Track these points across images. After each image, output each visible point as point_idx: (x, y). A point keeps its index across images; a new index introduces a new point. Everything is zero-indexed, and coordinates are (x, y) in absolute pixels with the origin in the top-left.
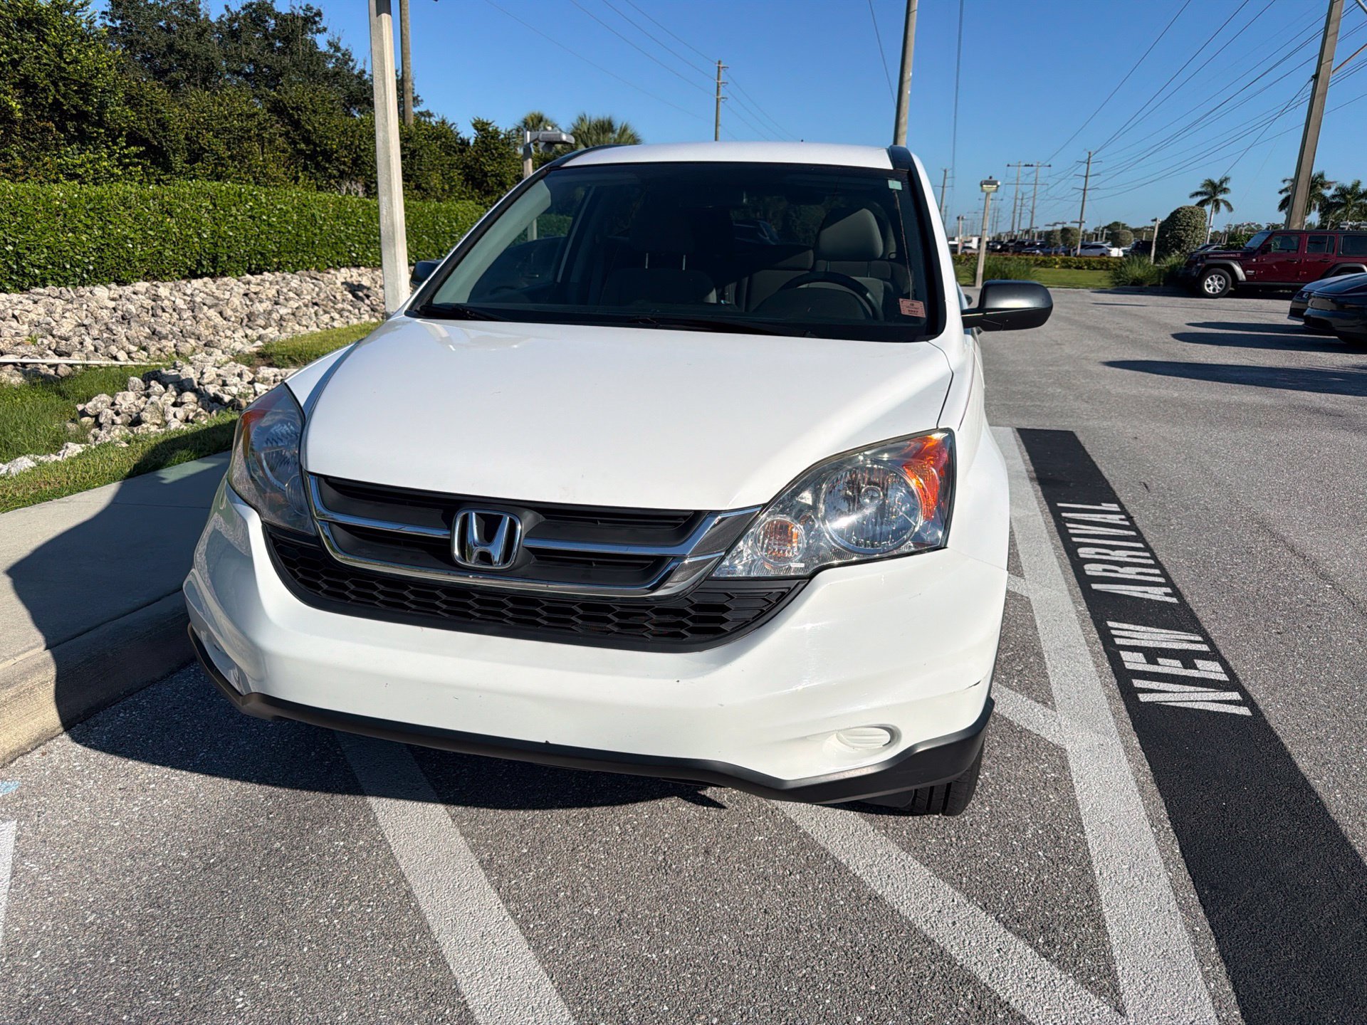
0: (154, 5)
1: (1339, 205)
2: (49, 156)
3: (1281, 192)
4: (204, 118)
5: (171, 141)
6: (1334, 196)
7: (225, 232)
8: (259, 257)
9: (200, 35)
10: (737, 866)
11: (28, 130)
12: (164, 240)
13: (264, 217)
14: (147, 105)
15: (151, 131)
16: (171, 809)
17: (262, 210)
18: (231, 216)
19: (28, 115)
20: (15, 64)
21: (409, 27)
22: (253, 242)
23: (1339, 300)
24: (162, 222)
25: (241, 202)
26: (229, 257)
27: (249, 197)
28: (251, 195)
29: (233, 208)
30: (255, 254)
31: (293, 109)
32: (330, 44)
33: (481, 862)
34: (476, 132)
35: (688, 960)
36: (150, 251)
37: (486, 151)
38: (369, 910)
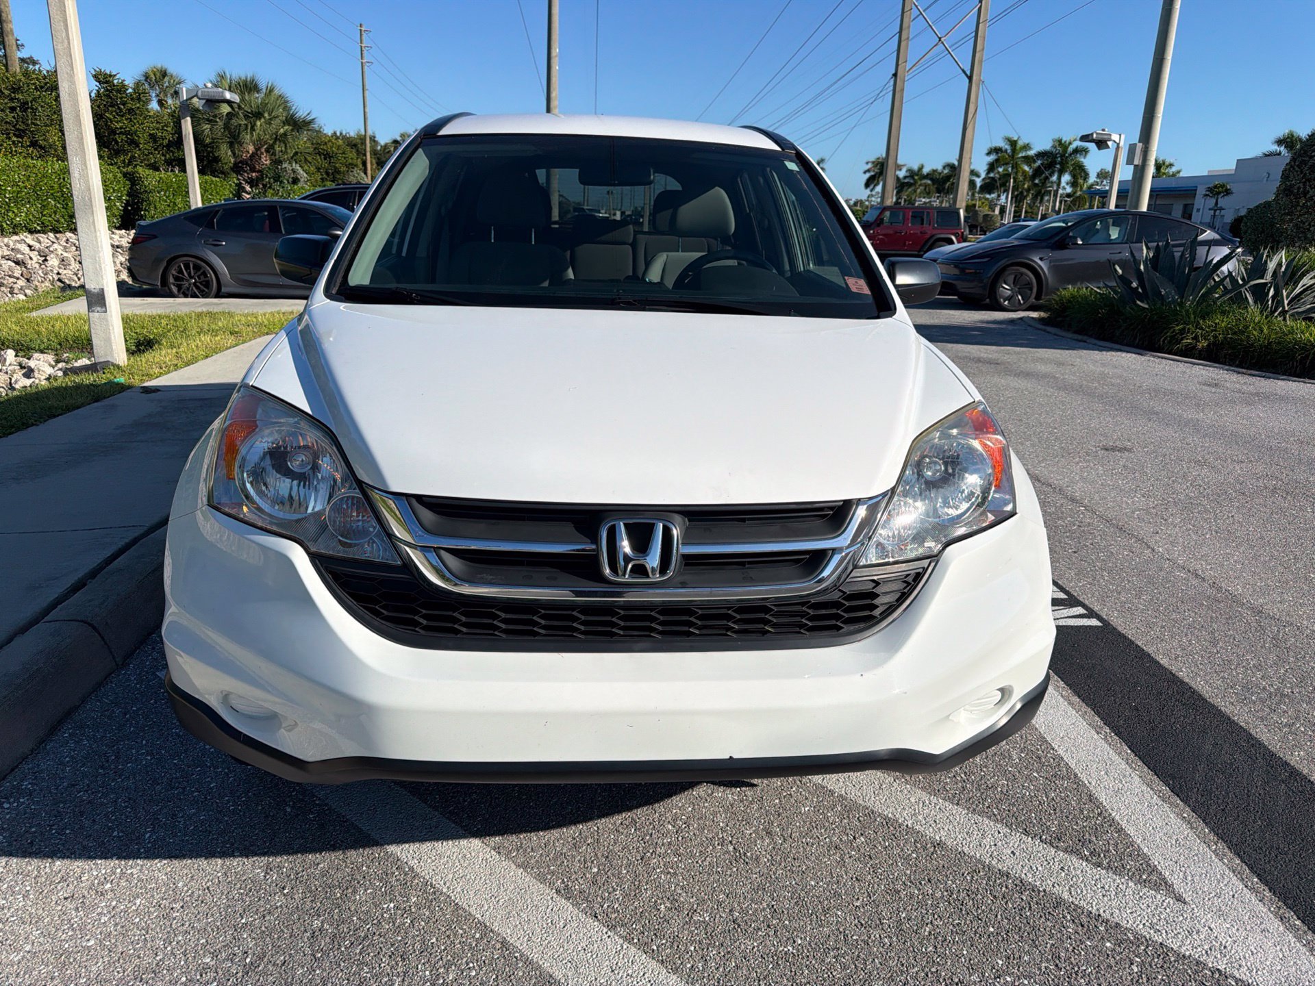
1: (910, 185)
3: (865, 172)
6: (905, 177)
10: (804, 840)
16: (152, 909)
23: (961, 266)
33: (558, 892)
34: (98, 84)
35: (822, 944)
37: (112, 106)
38: (473, 973)
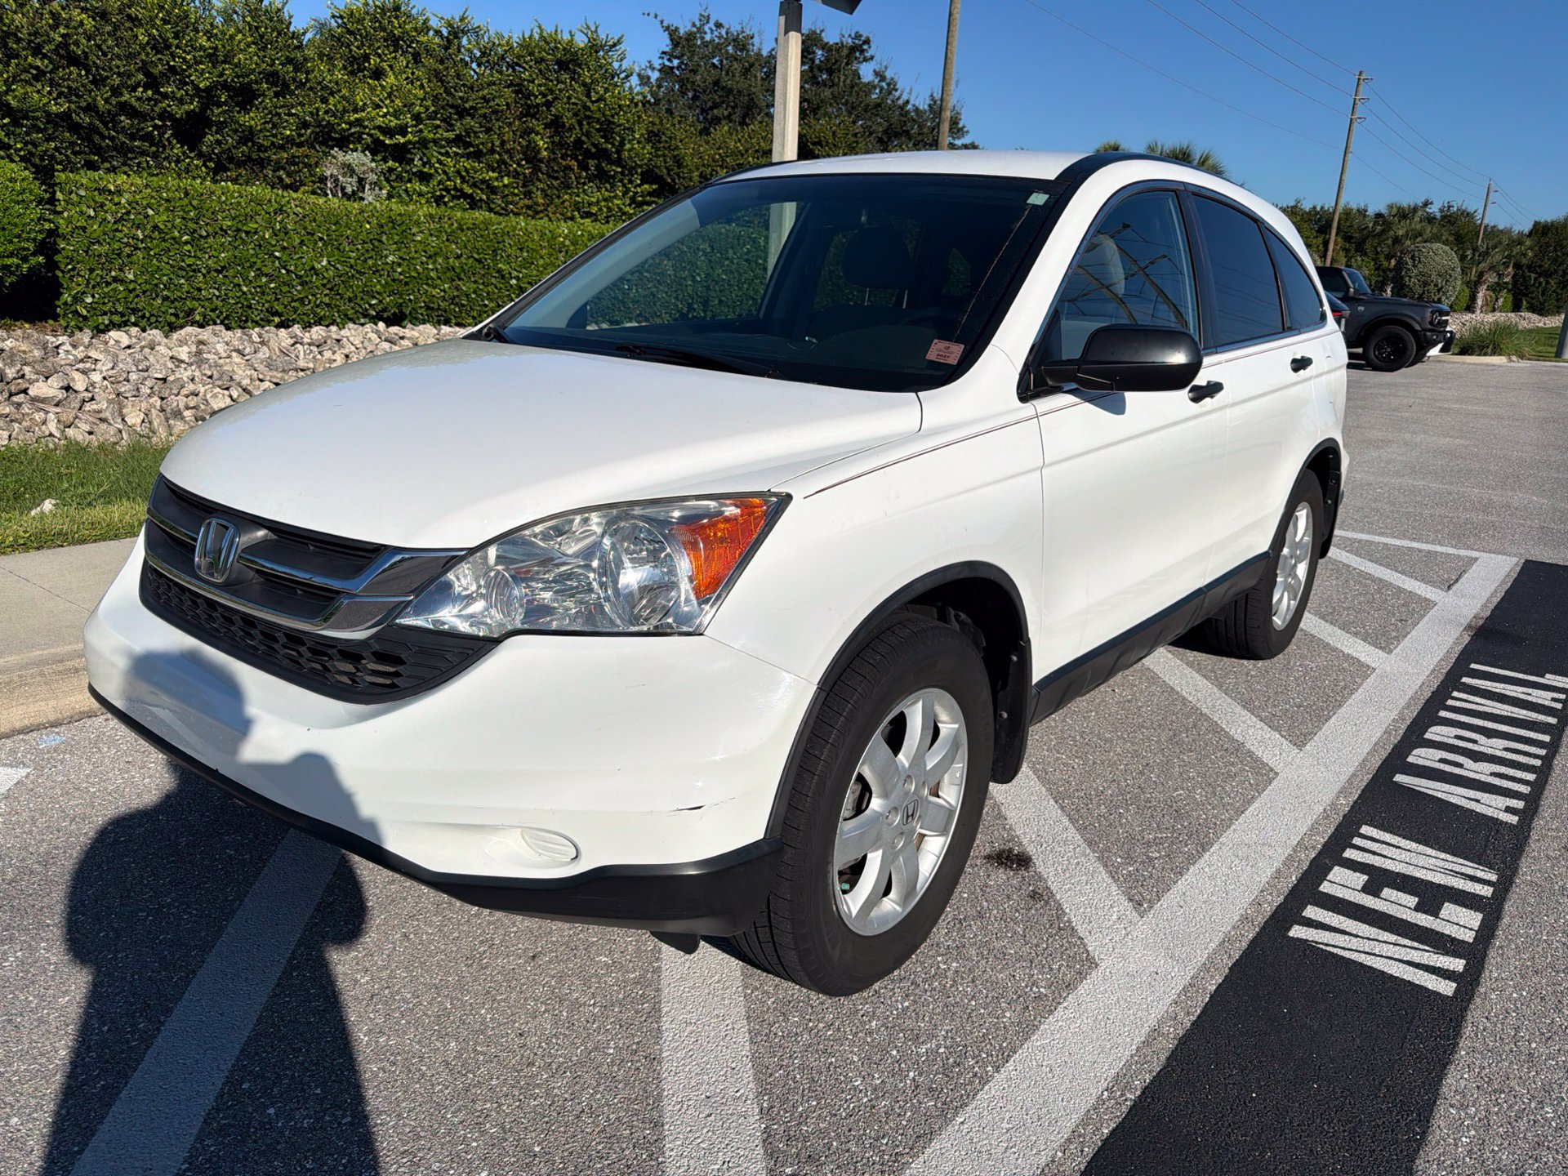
0: (710, 42)
2: (570, 194)
4: (720, 154)
5: (684, 178)
7: (719, 275)
8: (751, 302)
9: (746, 71)
11: (553, 168)
12: (659, 282)
13: (760, 261)
14: (666, 142)
15: (666, 168)
17: (759, 253)
18: (727, 259)
19: (554, 153)
20: (548, 104)
21: (955, 50)
22: (746, 286)
24: (659, 264)
25: (739, 244)
26: (721, 302)
27: (748, 240)
28: (750, 238)
29: (731, 251)
30: (747, 300)
31: (814, 144)
32: (876, 73)
36: (645, 293)
